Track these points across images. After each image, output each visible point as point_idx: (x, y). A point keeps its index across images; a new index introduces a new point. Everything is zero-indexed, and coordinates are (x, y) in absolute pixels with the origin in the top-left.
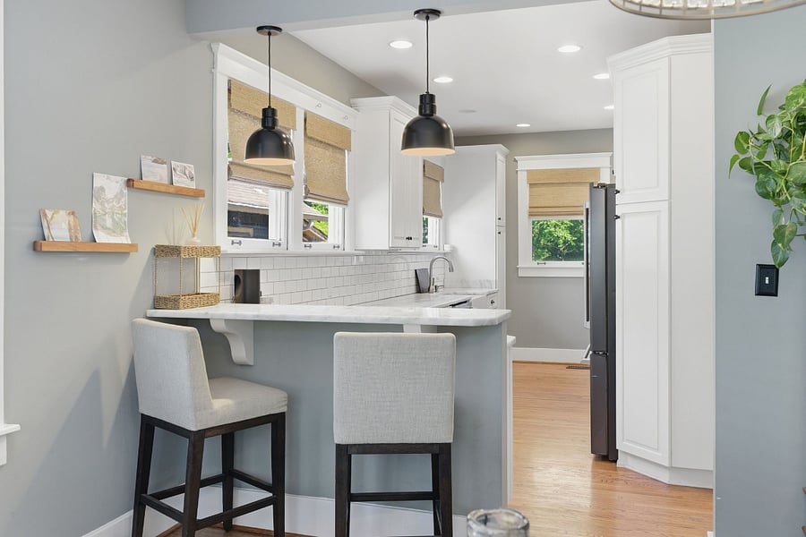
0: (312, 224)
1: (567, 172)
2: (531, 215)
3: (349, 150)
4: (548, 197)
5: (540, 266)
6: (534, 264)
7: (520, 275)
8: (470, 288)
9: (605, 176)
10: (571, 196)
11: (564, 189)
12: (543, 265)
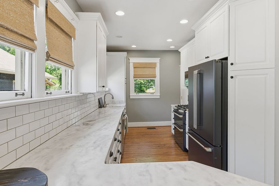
0: (51, 80)
1: (146, 63)
2: (134, 77)
3: (74, 39)
4: (140, 72)
5: (137, 95)
6: (135, 94)
7: (131, 98)
8: (115, 103)
9: (158, 65)
10: (147, 72)
11: (145, 69)
12: (138, 95)
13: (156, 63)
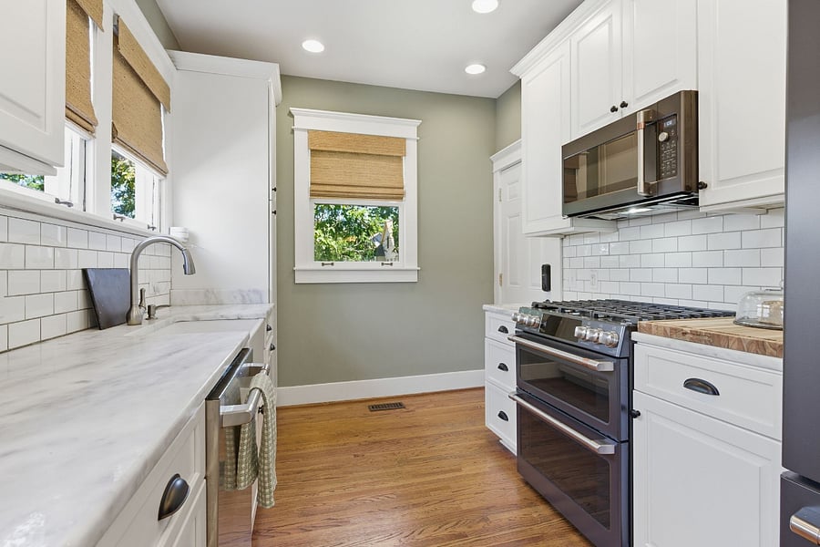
1: (364, 139)
2: (313, 194)
4: (337, 171)
5: (325, 268)
6: (318, 264)
7: (297, 281)
8: (221, 304)
9: (412, 148)
10: (368, 173)
11: (358, 163)
12: (330, 267)
13: (405, 139)
